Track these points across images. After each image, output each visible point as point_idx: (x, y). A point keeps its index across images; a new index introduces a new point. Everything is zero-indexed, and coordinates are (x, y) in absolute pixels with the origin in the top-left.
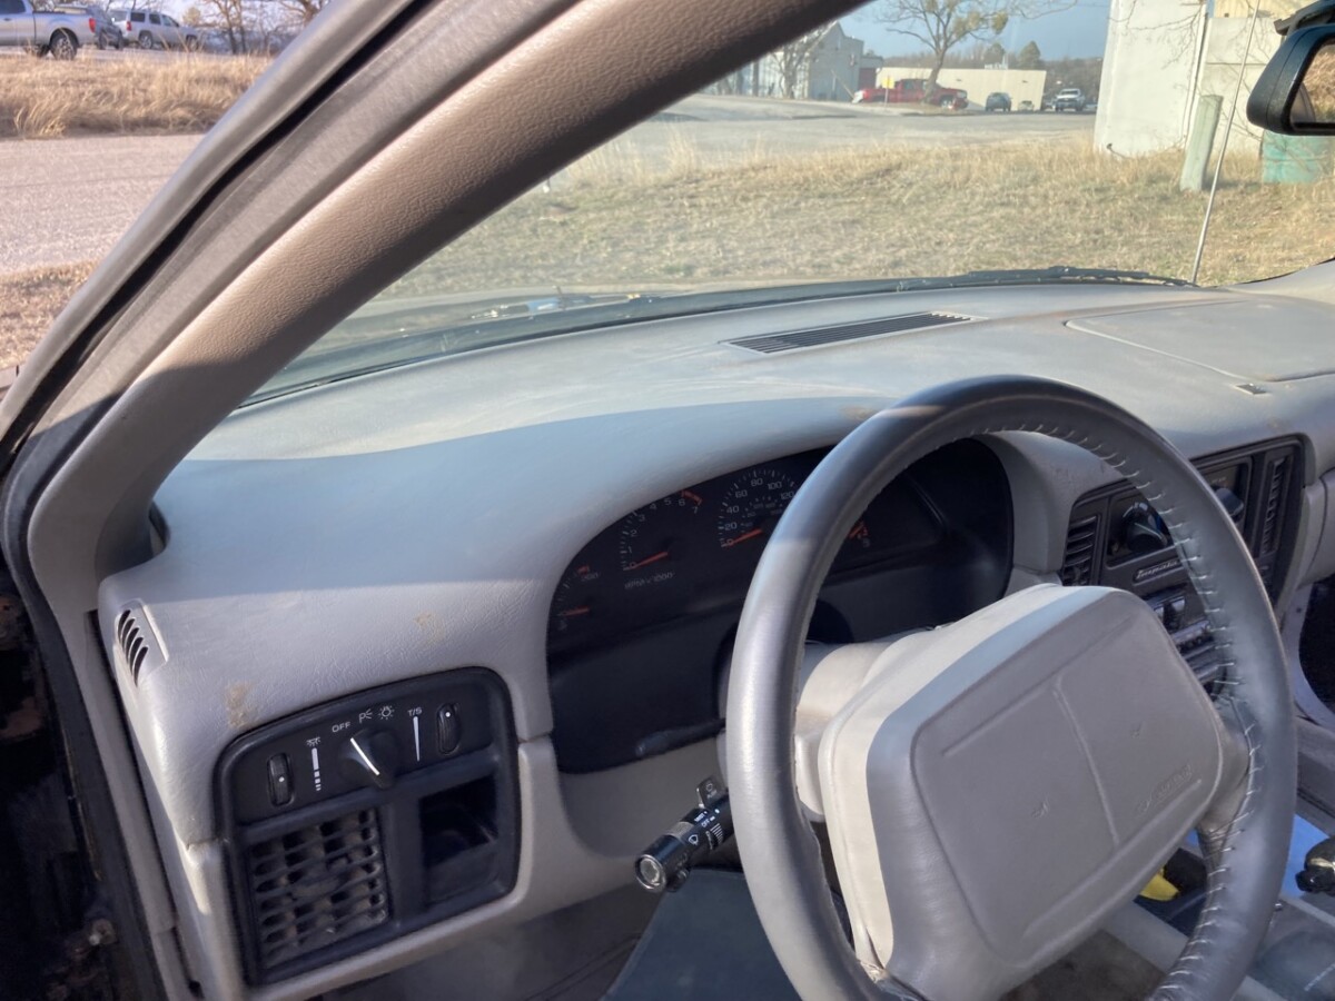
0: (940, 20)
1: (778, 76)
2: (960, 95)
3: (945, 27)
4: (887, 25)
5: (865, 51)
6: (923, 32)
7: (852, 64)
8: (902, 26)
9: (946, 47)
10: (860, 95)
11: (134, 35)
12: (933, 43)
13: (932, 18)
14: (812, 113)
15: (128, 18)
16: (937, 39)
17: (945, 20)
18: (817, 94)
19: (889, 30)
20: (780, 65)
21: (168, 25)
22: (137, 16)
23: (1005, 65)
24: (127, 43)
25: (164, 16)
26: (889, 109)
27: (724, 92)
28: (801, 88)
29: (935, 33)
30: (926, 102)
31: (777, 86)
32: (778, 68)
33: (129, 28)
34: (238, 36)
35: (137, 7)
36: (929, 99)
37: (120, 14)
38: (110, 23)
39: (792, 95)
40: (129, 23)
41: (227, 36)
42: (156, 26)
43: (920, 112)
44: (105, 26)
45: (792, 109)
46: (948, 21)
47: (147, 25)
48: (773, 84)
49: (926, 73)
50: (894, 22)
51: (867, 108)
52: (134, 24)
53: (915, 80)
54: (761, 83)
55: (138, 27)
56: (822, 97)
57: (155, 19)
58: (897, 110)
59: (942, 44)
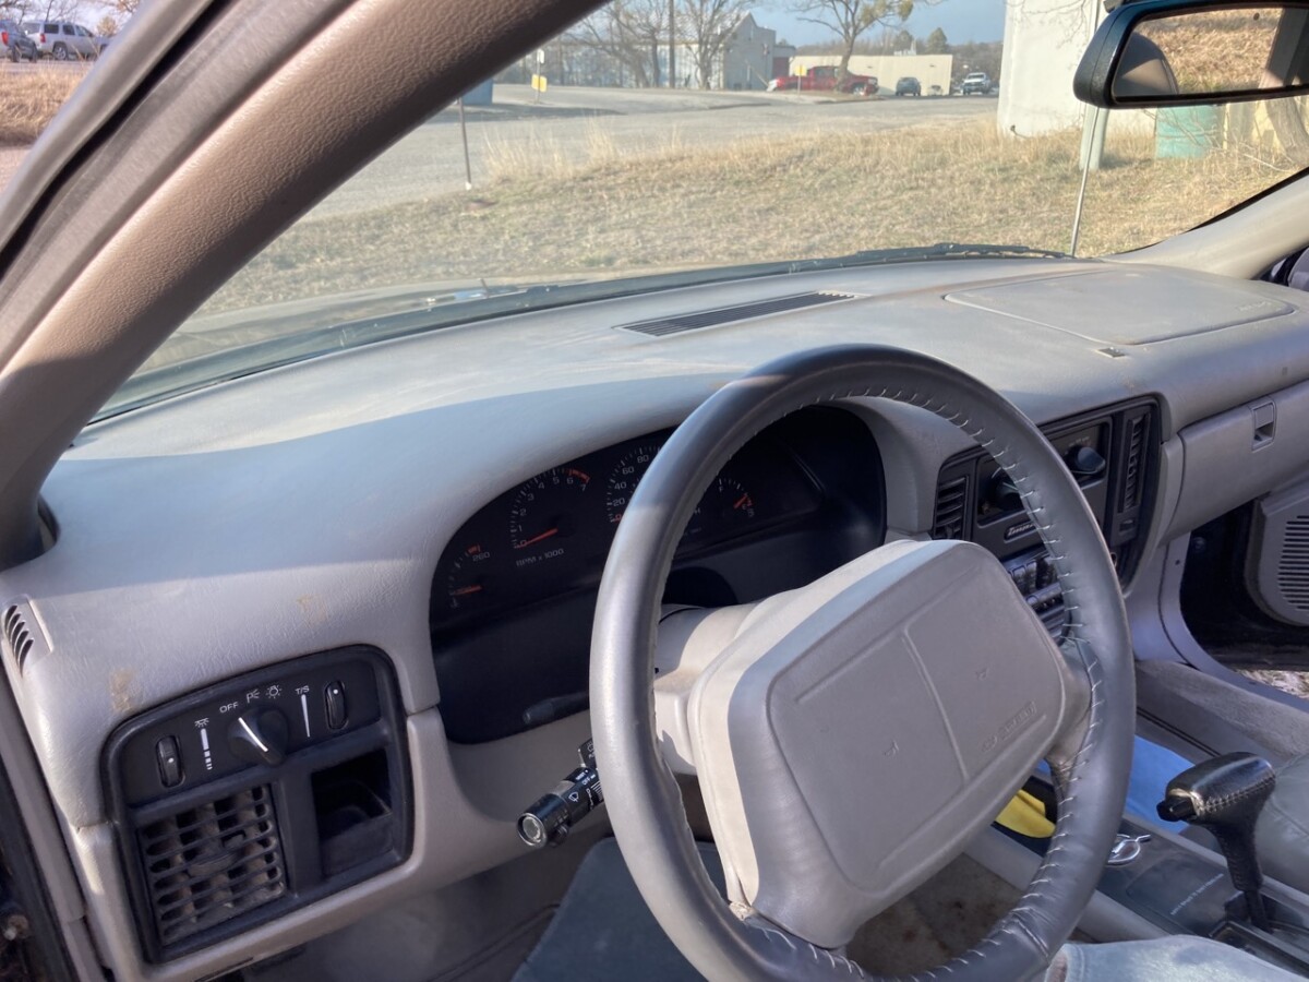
0: (848, 8)
1: (694, 67)
2: (871, 81)
3: (853, 15)
4: (799, 14)
5: (778, 40)
6: (833, 21)
7: (765, 53)
8: (811, 15)
9: (855, 34)
10: (774, 83)
11: (49, 46)
12: (843, 31)
13: (841, 7)
14: (727, 102)
15: (41, 30)
16: (846, 27)
17: (853, 8)
18: (732, 84)
19: (799, 19)
20: (695, 56)
21: (82, 35)
22: (51, 28)
23: (913, 51)
24: (41, 55)
25: (78, 27)
26: (802, 97)
27: (641, 85)
28: (716, 78)
29: (844, 21)
30: (838, 90)
31: (693, 77)
32: (694, 60)
33: (43, 40)
35: (50, 19)
36: (841, 87)
37: (33, 27)
38: (23, 36)
39: (708, 87)
40: (42, 35)
42: (70, 37)
43: (833, 100)
44: (19, 39)
45: (709, 100)
46: (856, 9)
47: (60, 36)
48: (689, 76)
49: (837, 60)
50: (804, 11)
51: (781, 96)
52: (47, 36)
53: (826, 67)
54: (677, 75)
55: (52, 38)
56: (738, 87)
57: (69, 30)
58: (809, 98)
59: (851, 31)
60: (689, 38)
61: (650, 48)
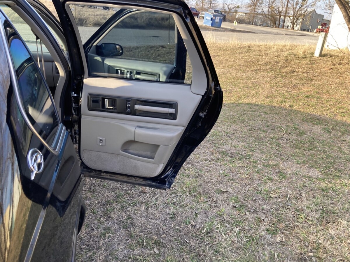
1: (290, 24)
7: (318, 21)
10: (315, 31)
18: (303, 29)
20: (291, 20)
39: (294, 29)
54: (285, 25)
60: (290, 15)
61: (279, 17)
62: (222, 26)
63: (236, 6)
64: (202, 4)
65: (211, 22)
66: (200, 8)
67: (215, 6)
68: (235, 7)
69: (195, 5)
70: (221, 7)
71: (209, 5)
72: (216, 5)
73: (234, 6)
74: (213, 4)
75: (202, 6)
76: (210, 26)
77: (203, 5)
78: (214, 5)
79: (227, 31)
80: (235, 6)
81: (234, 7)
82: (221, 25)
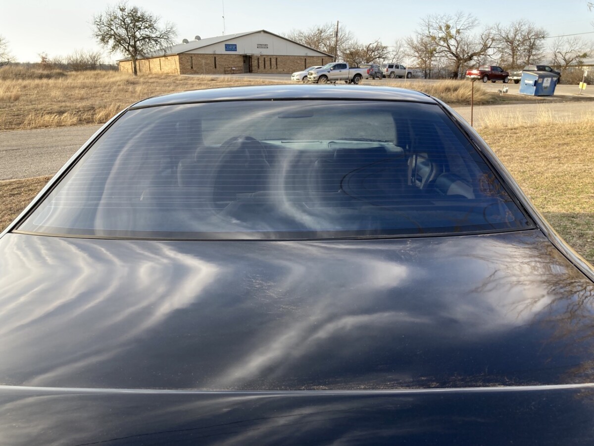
11: (388, 73)
15: (387, 67)
21: (401, 69)
22: (391, 66)
25: (401, 66)
34: (428, 72)
35: (392, 63)
37: (384, 66)
41: (424, 72)
47: (394, 69)
52: (389, 69)
57: (397, 67)
62: (556, 93)
63: (581, 55)
64: (513, 58)
65: (535, 87)
66: (509, 65)
67: (539, 59)
68: (579, 56)
69: (499, 62)
70: (551, 59)
71: (527, 59)
72: (539, 57)
73: (575, 56)
74: (535, 55)
75: (513, 61)
76: (533, 94)
77: (515, 60)
78: (536, 58)
79: (566, 101)
80: (579, 53)
81: (577, 57)
82: (553, 91)
